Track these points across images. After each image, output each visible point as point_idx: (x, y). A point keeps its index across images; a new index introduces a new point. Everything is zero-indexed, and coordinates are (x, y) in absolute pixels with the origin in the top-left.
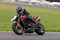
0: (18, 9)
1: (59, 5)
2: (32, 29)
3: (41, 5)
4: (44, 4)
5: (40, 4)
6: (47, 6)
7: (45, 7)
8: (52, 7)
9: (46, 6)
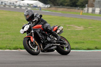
0: (28, 15)
1: (35, 5)
2: (53, 46)
3: (5, 4)
4: (10, 3)
5: (3, 4)
6: (15, 6)
7: (12, 9)
8: (23, 8)
9: (13, 7)
